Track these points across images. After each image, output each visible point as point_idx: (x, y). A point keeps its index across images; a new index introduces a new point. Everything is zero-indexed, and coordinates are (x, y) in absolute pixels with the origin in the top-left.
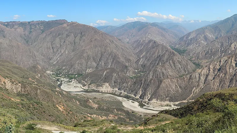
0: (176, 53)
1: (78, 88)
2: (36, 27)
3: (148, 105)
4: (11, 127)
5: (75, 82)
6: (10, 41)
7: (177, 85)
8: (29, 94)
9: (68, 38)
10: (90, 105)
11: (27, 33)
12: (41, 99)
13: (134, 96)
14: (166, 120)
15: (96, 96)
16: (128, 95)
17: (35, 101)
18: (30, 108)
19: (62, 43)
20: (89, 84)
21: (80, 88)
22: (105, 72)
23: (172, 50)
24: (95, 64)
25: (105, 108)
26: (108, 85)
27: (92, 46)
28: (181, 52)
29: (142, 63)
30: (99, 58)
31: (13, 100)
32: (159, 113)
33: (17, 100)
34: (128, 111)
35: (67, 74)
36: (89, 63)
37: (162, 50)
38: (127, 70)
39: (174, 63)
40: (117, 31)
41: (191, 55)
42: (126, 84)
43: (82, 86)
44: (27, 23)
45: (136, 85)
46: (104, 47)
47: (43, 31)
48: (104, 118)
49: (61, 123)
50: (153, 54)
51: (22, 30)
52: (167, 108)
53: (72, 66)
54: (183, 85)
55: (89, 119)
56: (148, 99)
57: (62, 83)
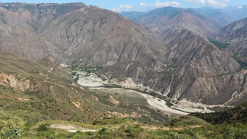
0: (215, 46)
1: (97, 83)
2: (46, 11)
3: (176, 105)
4: (16, 129)
5: (94, 76)
6: (14, 28)
7: (213, 85)
8: (40, 91)
9: (86, 25)
10: (110, 101)
11: (35, 18)
12: (54, 96)
13: (161, 94)
14: (197, 123)
15: (118, 92)
16: (154, 92)
17: (47, 99)
18: (41, 107)
19: (78, 31)
20: (110, 79)
21: (100, 83)
22: (129, 65)
23: (210, 43)
24: (116, 56)
25: (127, 105)
26: (132, 80)
27: (114, 34)
28: (222, 46)
29: (172, 57)
30: (122, 49)
31: (20, 99)
32: (188, 115)
33: (25, 99)
34: (154, 110)
35: (84, 67)
36: (110, 54)
37: (198, 42)
38: (155, 64)
39: (212, 59)
40: (144, 18)
41: (236, 51)
42: (153, 80)
43: (101, 80)
44: (36, 6)
45: (165, 82)
46: (128, 36)
47: (55, 17)
48: (126, 115)
49: (78, 121)
50: (186, 47)
51: (29, 15)
52: (199, 111)
53: (90, 58)
54: (221, 86)
55: (110, 116)
56: (178, 98)
57: (79, 78)
